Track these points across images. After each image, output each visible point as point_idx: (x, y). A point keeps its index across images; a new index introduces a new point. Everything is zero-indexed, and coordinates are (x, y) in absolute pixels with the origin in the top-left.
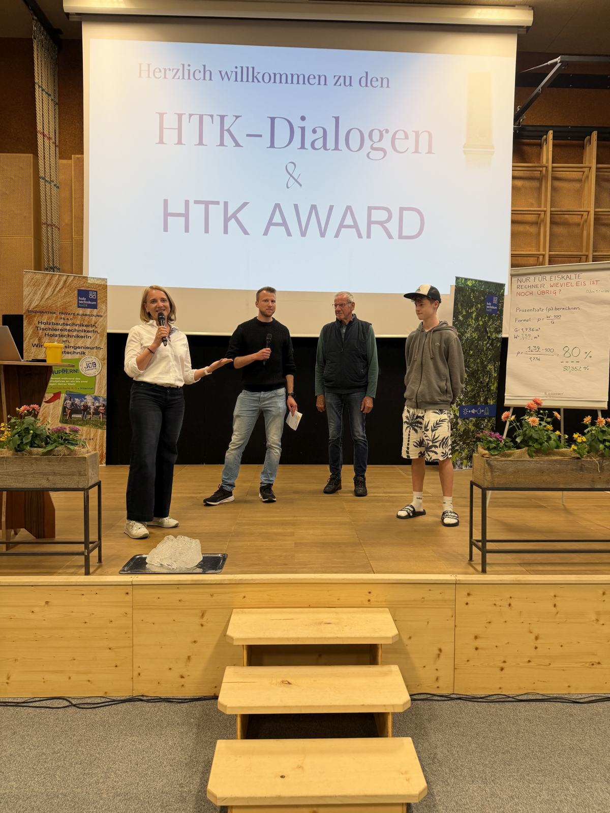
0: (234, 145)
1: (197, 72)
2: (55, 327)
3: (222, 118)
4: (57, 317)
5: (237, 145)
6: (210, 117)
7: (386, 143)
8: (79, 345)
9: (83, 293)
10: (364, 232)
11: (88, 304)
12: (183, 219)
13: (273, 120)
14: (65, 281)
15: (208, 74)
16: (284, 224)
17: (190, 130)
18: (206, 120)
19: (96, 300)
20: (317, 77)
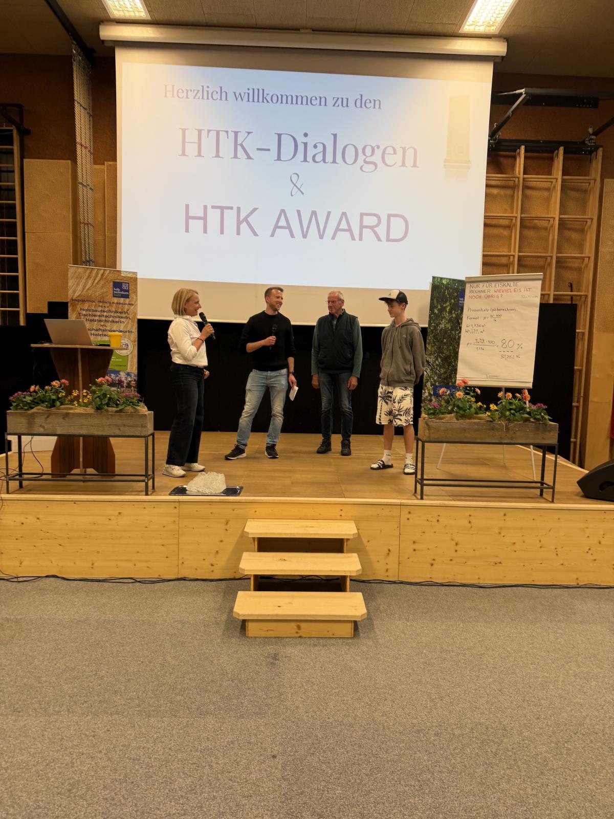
0: (246, 157)
1: (215, 93)
2: (94, 313)
3: (236, 133)
4: (96, 305)
5: (249, 157)
6: (225, 133)
7: (377, 158)
8: (115, 328)
9: (117, 285)
10: (357, 236)
11: (122, 294)
12: (202, 222)
13: (280, 136)
14: (102, 275)
15: (224, 94)
16: (289, 227)
17: (209, 144)
18: (223, 135)
19: (128, 291)
20: (318, 99)
